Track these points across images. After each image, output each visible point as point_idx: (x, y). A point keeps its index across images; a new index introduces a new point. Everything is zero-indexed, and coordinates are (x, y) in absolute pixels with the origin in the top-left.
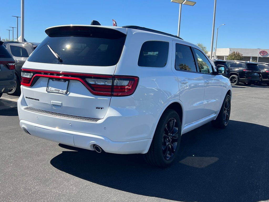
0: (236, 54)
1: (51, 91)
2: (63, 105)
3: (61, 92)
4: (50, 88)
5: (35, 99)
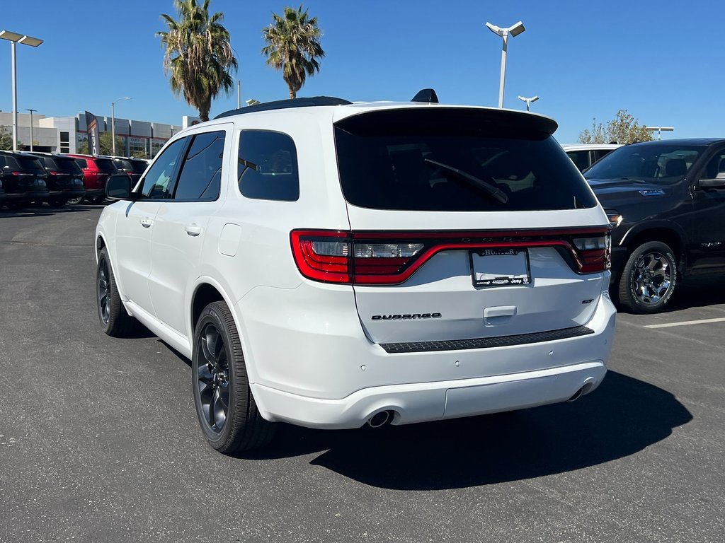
1: (488, 283)
2: (518, 314)
3: (517, 281)
4: (479, 276)
5: (423, 316)
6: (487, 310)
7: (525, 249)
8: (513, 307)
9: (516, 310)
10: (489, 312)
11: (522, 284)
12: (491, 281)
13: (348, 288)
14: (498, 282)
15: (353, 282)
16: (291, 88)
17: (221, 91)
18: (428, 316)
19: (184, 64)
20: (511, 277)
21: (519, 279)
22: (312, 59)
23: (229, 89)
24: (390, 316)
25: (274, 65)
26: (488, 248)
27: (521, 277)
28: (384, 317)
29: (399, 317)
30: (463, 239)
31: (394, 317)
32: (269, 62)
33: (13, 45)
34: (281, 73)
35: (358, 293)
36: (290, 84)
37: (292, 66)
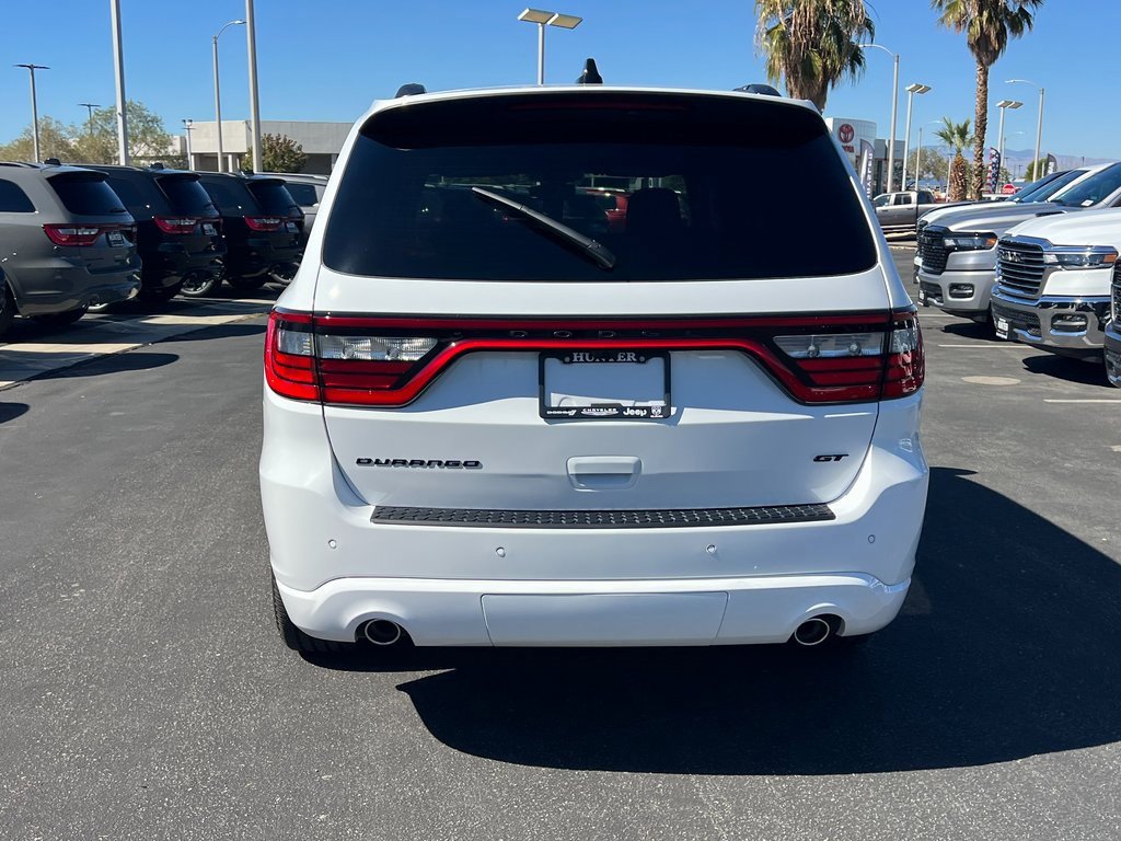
0: (278, 144)
1: (572, 413)
2: (644, 471)
3: (638, 412)
4: (555, 400)
5: (447, 464)
6: (572, 461)
7: (664, 354)
8: (631, 460)
9: (638, 465)
10: (578, 466)
11: (647, 417)
12: (579, 409)
13: (313, 409)
14: (594, 412)
15: (323, 399)
16: (981, 62)
17: (846, 74)
18: (456, 464)
19: (784, 36)
20: (625, 403)
21: (642, 409)
22: (1021, 9)
23: (858, 68)
24: (387, 461)
25: (953, 26)
26: (579, 350)
27: (649, 404)
28: (377, 462)
29: (404, 463)
30: (512, 332)
31: (395, 462)
32: (942, 21)
33: (541, 29)
34: (964, 36)
35: (330, 418)
36: (978, 55)
37: (981, 23)
